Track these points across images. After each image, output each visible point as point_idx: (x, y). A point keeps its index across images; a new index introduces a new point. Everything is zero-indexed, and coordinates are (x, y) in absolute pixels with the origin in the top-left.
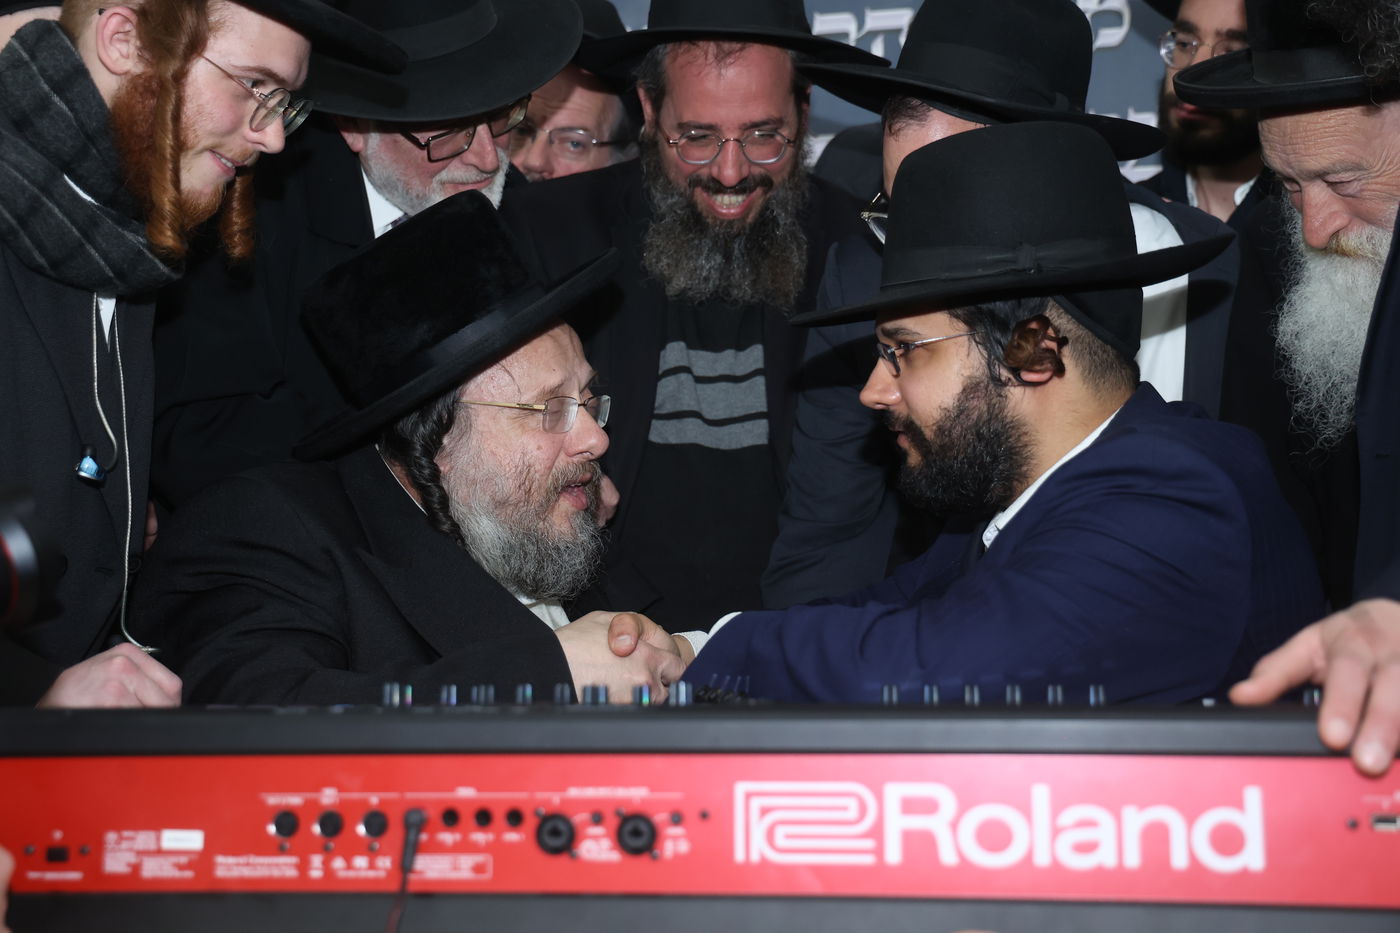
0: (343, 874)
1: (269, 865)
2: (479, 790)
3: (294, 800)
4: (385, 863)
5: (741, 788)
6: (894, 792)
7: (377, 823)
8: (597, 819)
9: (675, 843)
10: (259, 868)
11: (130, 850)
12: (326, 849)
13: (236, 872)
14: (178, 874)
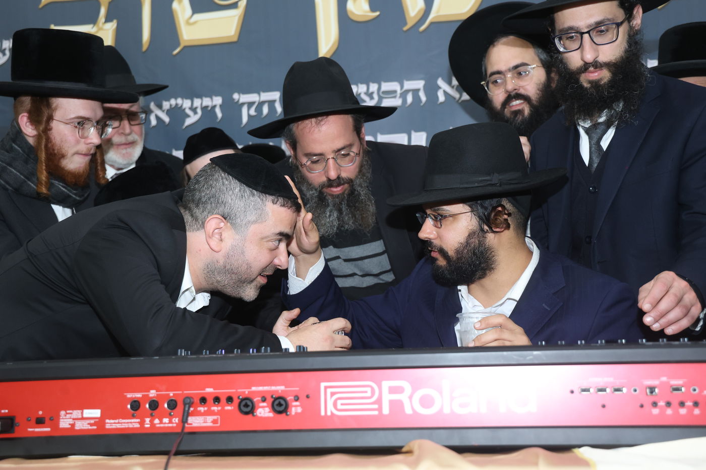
0: (158, 426)
1: (127, 423)
2: (214, 390)
3: (139, 395)
4: (176, 420)
5: (323, 385)
6: (386, 385)
7: (173, 405)
8: (264, 400)
9: (296, 409)
10: (123, 424)
11: (70, 418)
12: (151, 415)
13: (114, 426)
14: (90, 428)
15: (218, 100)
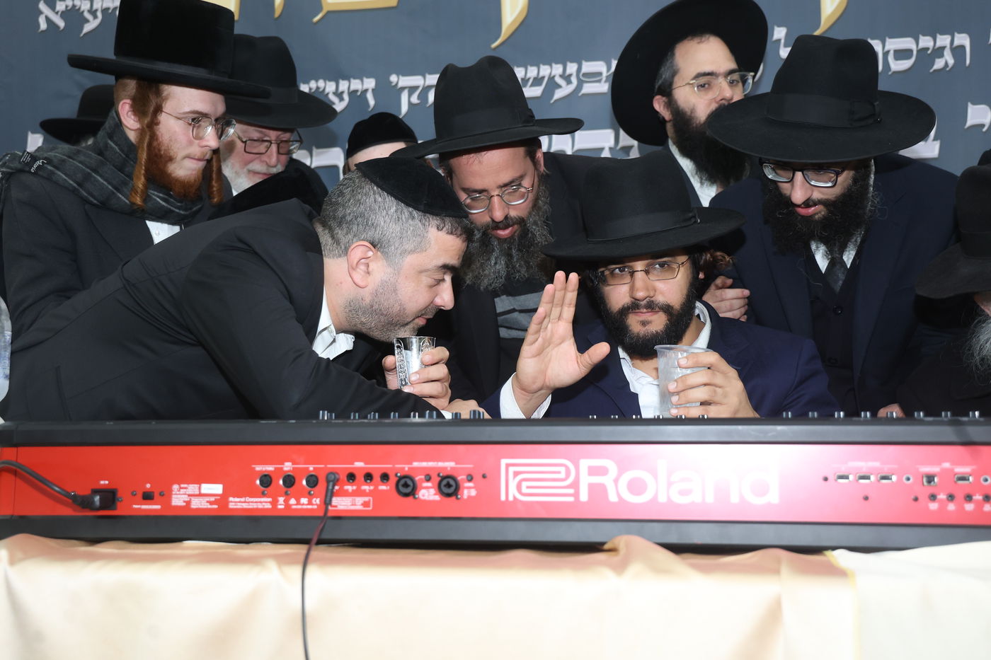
0: (294, 507)
1: (256, 502)
2: (366, 464)
3: (270, 468)
4: (317, 501)
5: (504, 462)
6: (585, 464)
7: (313, 481)
8: (428, 479)
9: (468, 491)
10: (251, 504)
11: (185, 494)
12: (286, 494)
13: (239, 506)
14: (209, 506)
15: (370, 83)
